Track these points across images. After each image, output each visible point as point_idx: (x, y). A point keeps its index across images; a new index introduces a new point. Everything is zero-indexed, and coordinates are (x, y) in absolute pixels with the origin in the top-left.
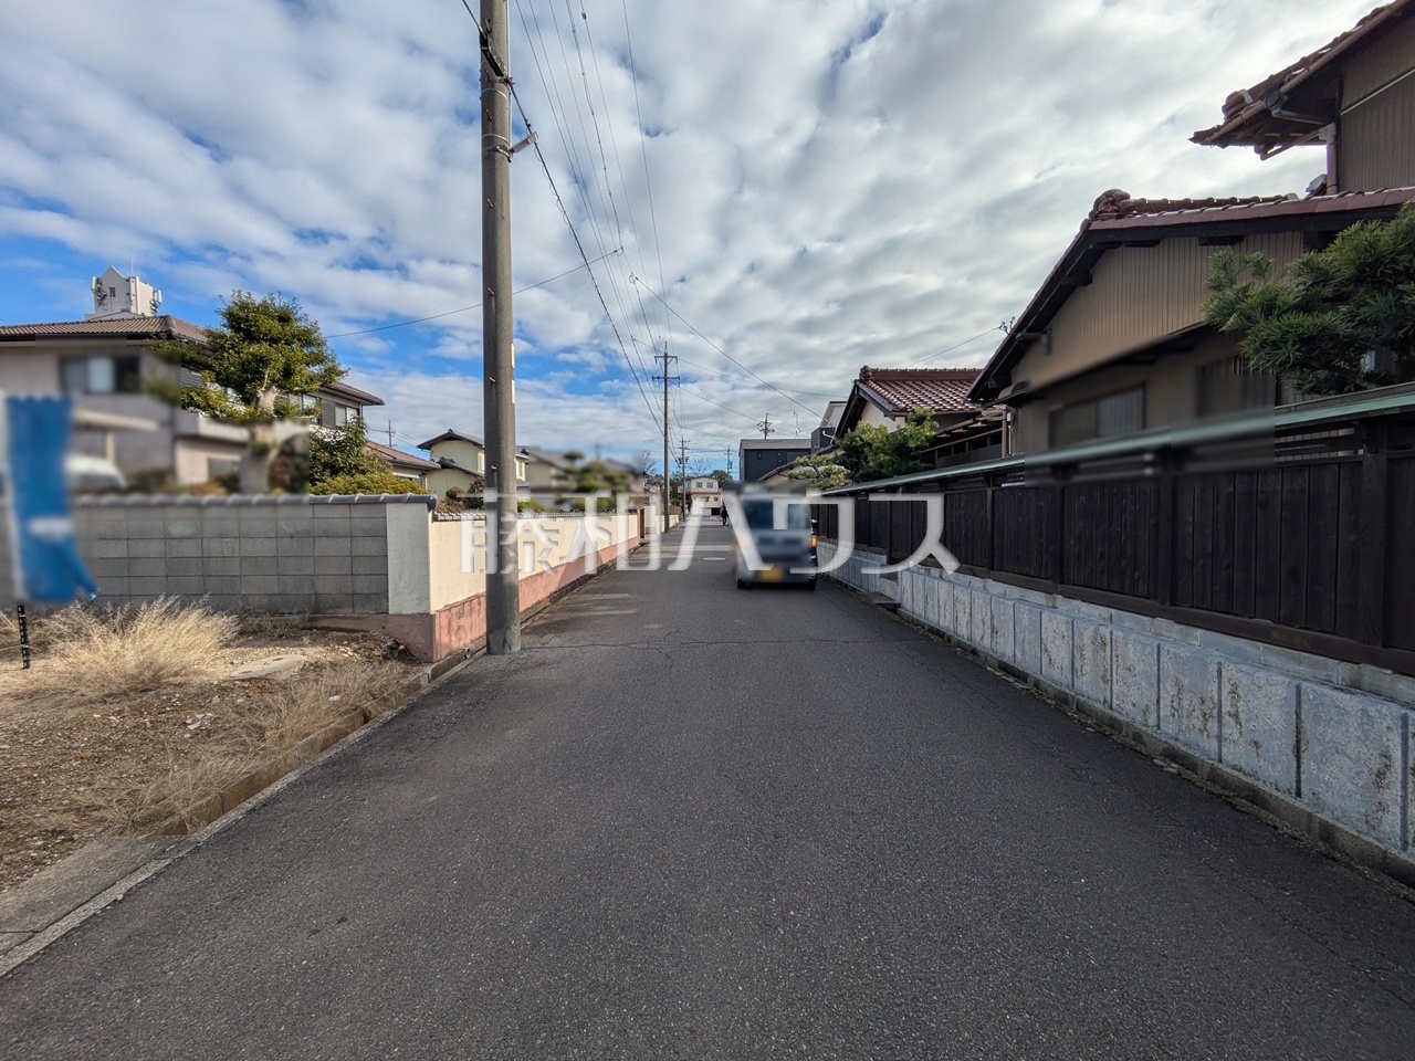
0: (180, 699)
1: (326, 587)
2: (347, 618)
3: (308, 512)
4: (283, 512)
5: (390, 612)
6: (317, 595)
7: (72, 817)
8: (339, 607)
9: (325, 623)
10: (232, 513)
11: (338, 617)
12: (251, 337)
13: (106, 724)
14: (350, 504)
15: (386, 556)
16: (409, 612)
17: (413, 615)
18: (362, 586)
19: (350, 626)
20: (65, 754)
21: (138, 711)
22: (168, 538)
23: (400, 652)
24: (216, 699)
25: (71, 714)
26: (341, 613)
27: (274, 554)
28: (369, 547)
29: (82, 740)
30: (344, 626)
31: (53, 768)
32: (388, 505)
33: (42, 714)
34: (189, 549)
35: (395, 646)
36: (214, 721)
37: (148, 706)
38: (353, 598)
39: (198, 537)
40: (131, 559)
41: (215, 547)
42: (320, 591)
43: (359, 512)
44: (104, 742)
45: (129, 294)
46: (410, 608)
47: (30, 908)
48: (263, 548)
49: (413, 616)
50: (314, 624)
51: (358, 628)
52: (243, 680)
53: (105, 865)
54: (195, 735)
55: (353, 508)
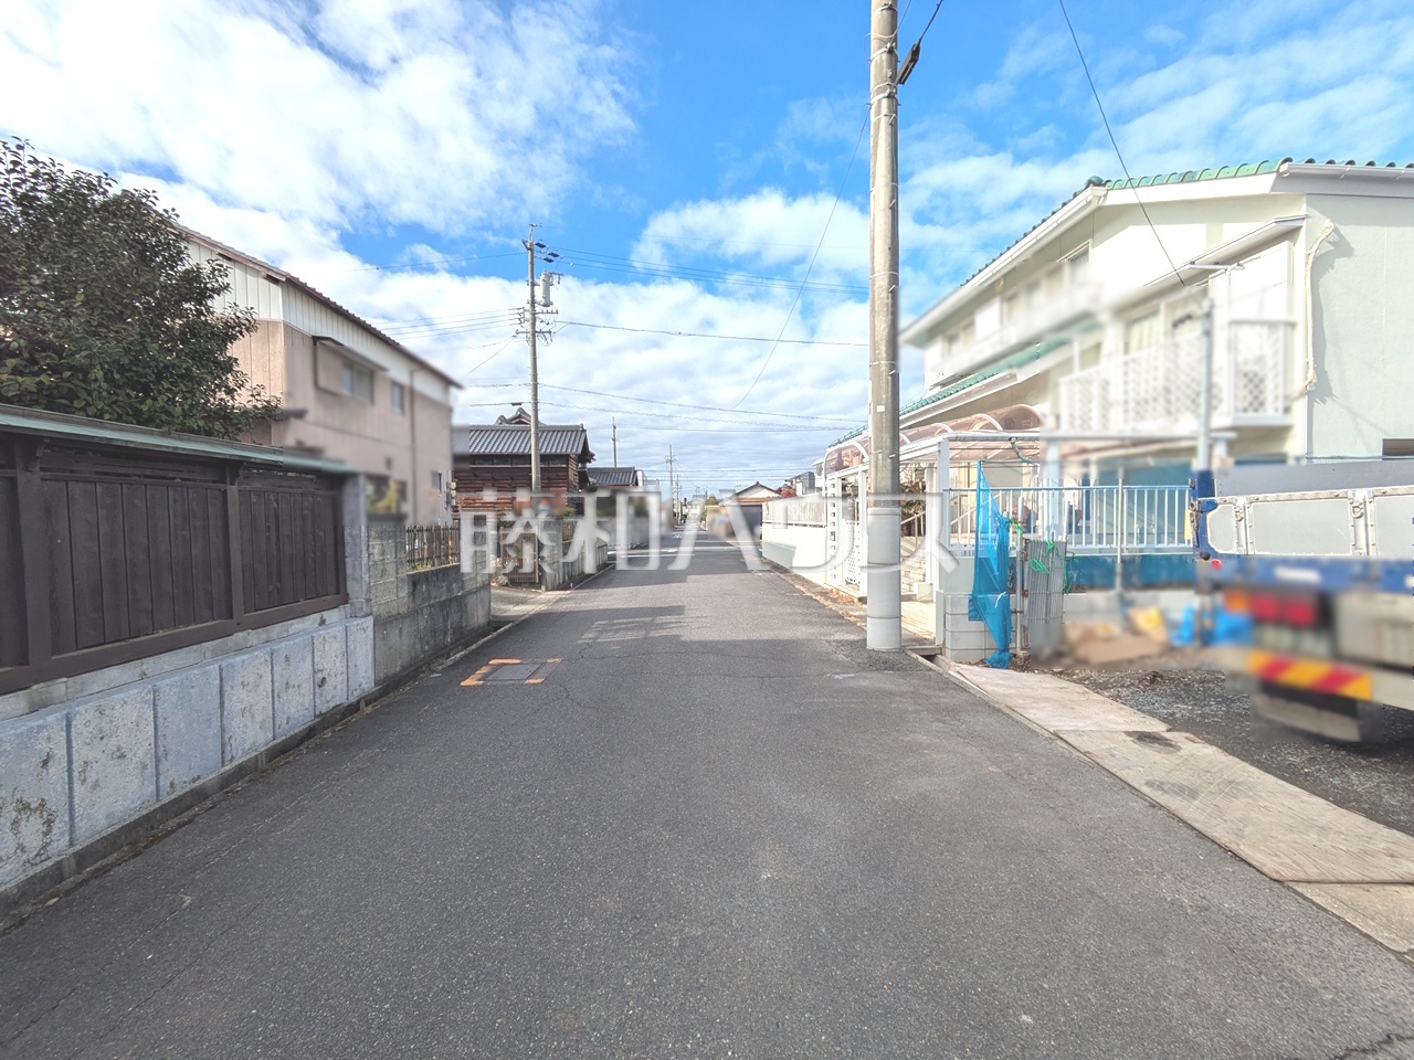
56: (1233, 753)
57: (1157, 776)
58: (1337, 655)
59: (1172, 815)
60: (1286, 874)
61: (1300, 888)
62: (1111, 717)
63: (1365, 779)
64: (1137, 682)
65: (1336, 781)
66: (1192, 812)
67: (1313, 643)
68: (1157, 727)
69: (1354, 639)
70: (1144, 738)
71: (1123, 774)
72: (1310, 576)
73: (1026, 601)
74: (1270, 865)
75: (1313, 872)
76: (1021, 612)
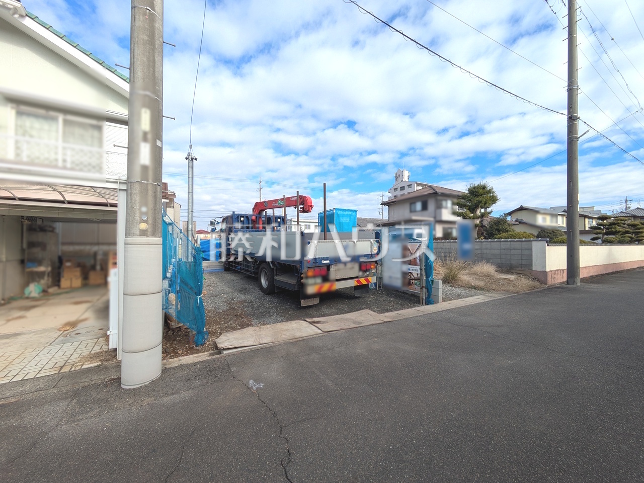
1: (514, 262)
3: (509, 243)
4: (502, 243)
5: (533, 270)
6: (511, 264)
8: (517, 267)
14: (521, 241)
15: (532, 255)
18: (524, 262)
26: (518, 269)
28: (527, 252)
30: (519, 272)
32: (533, 242)
35: (535, 278)
38: (521, 265)
43: (524, 243)
45: (403, 175)
46: (539, 269)
48: (497, 252)
49: (540, 271)
50: (510, 271)
51: (523, 273)
69: (331, 276)
72: (328, 262)
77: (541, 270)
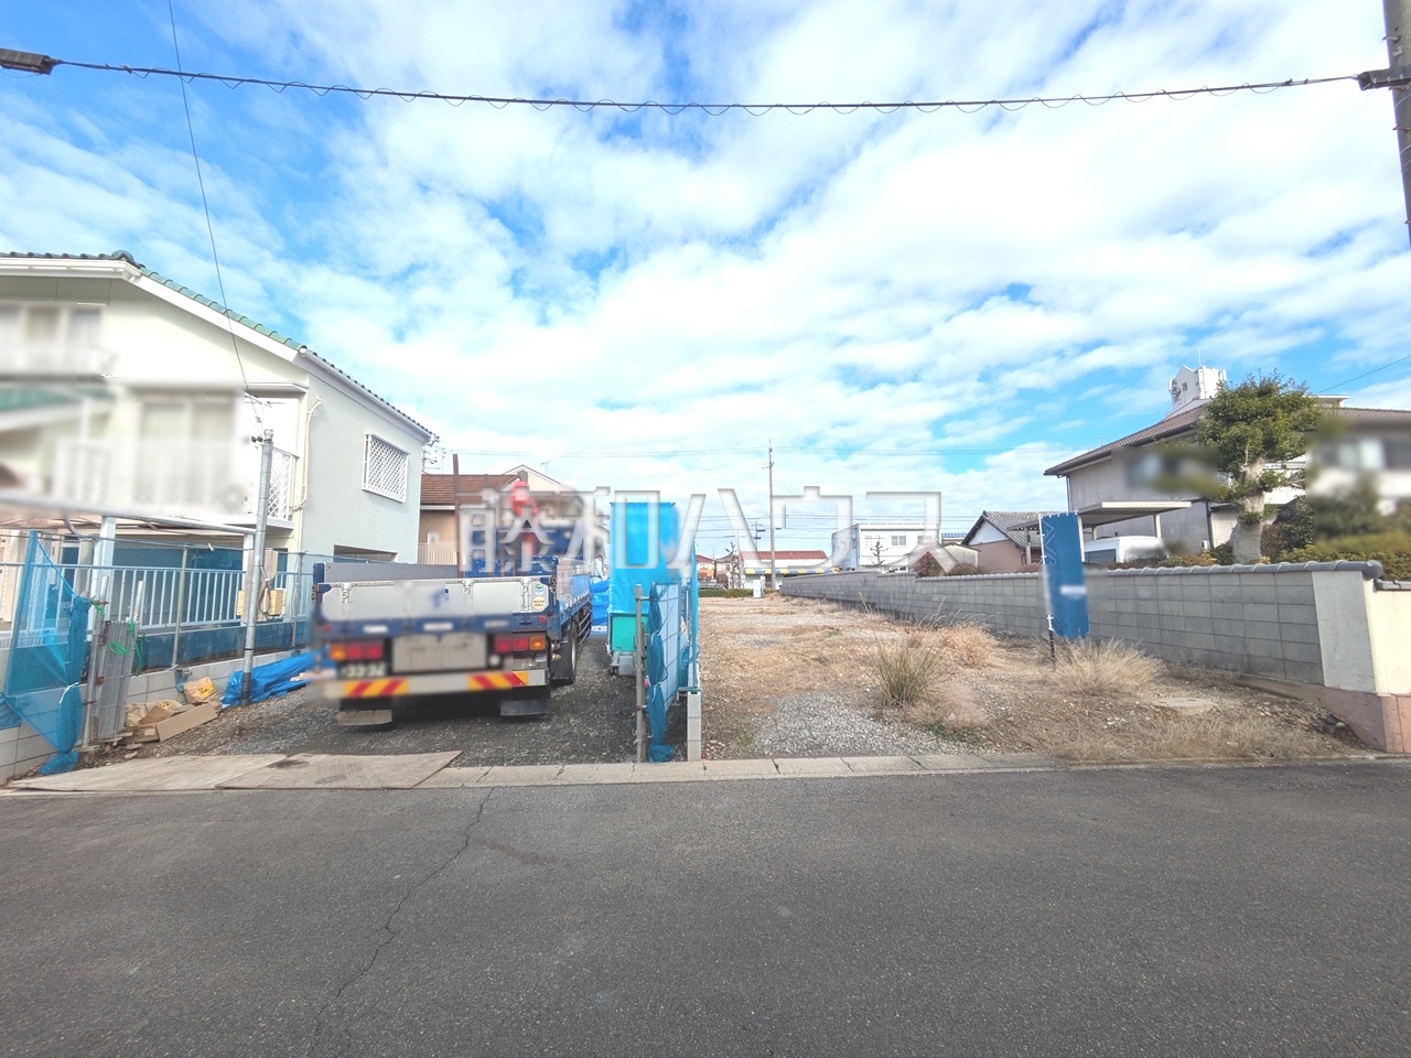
0: (1111, 706)
1: (1257, 650)
2: (1279, 683)
3: (1235, 580)
4: (1214, 580)
5: (1326, 685)
6: (1249, 656)
7: (1036, 741)
8: (1271, 671)
9: (1258, 684)
10: (1176, 581)
11: (1271, 681)
12: (1230, 421)
13: (1067, 705)
14: (1274, 573)
15: (1317, 625)
16: (1349, 688)
17: (1354, 692)
18: (1292, 652)
19: (1283, 691)
20: (1044, 713)
21: (1084, 704)
22: (1138, 599)
23: (1338, 729)
24: (1132, 712)
25: (1054, 696)
26: (1273, 676)
27: (1209, 616)
28: (1296, 614)
29: (1053, 709)
30: (1276, 690)
31: (1035, 718)
32: (1314, 574)
33: (1044, 692)
34: (1150, 608)
35: (1330, 720)
36: (1124, 724)
37: (1092, 704)
38: (1284, 664)
39: (1155, 599)
40: (1118, 613)
41: (1167, 607)
42: (1252, 653)
43: (1284, 580)
44: (1062, 714)
45: (1198, 384)
46: (1350, 684)
47: (1002, 761)
48: (1200, 610)
49: (1354, 694)
50: (1247, 683)
51: (1291, 694)
52: (1157, 707)
53: (1032, 761)
54: (1110, 728)
55: (1277, 576)
56: (334, 754)
57: (317, 779)
58: (390, 672)
59: (346, 789)
60: (411, 784)
61: (419, 786)
62: (241, 764)
63: (397, 740)
64: (229, 739)
65: (387, 747)
66: (351, 782)
67: (377, 670)
68: (281, 758)
69: (400, 663)
70: (281, 765)
71: (297, 785)
72: (382, 629)
73: (100, 689)
74: (404, 784)
75: (418, 780)
76: (92, 702)
77: (1357, 689)
